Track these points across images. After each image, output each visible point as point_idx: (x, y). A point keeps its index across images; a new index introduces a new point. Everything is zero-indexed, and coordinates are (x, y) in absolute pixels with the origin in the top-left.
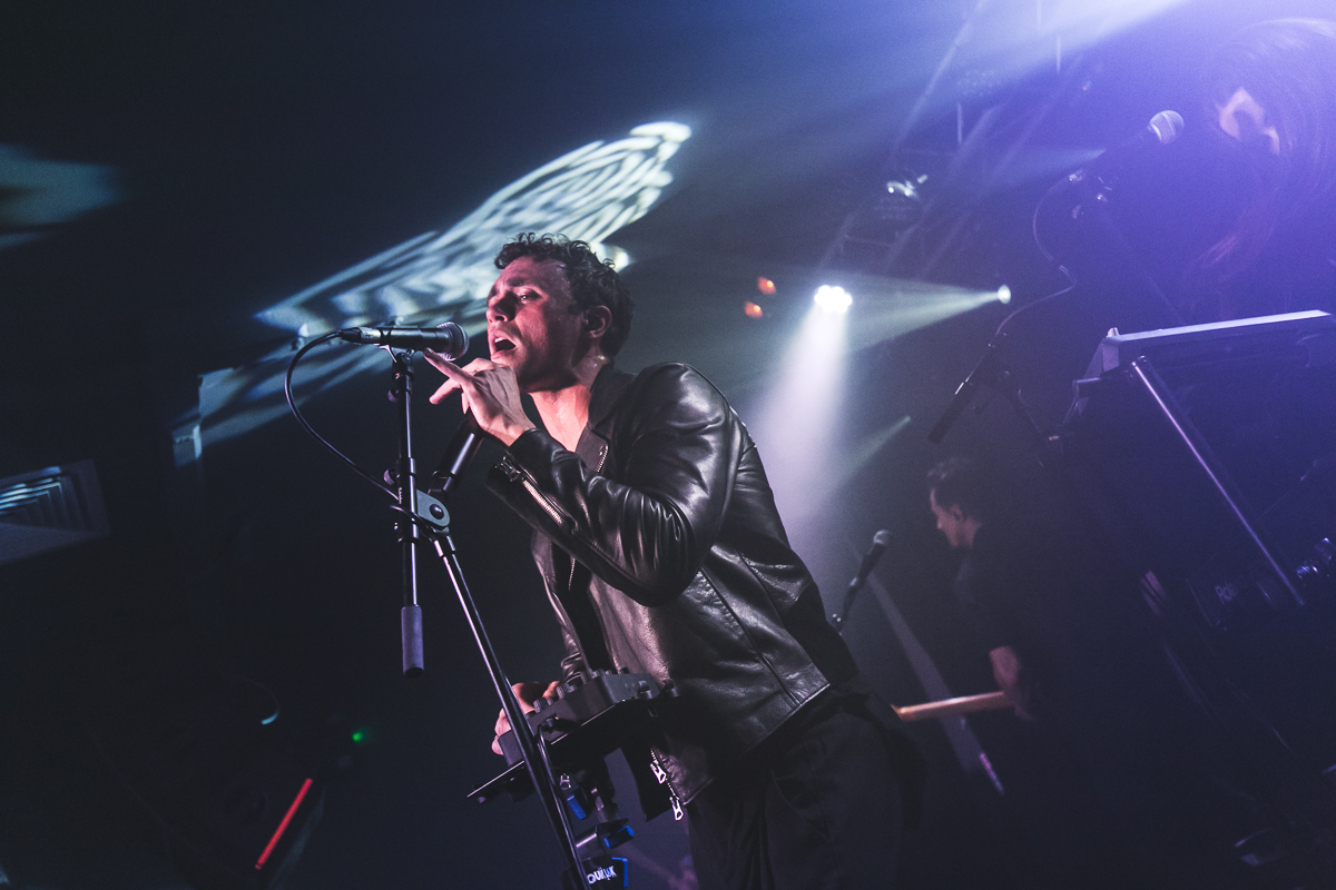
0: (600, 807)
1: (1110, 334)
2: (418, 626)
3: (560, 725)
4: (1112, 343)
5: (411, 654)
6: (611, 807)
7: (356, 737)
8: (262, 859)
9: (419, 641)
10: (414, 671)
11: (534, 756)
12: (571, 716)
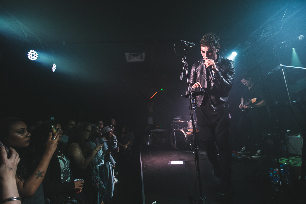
0: (195, 101)
1: (280, 65)
2: (182, 76)
3: (193, 91)
4: (280, 66)
5: (181, 79)
6: (196, 102)
7: (161, 89)
8: (151, 98)
9: (182, 78)
10: (181, 81)
11: (190, 94)
12: (195, 91)
